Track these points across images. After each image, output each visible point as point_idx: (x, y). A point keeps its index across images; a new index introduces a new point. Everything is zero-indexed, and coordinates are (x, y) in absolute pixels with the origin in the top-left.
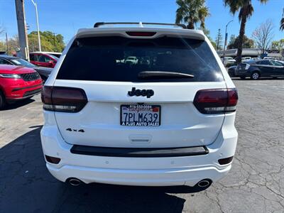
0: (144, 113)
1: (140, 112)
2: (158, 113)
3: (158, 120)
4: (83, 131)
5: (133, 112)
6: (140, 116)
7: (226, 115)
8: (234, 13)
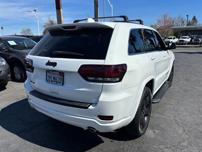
0: (56, 76)
1: (54, 76)
2: (62, 77)
3: (62, 82)
5: (51, 75)
6: (54, 78)
7: (104, 84)
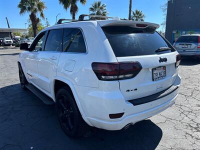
1: (160, 71)
2: (165, 71)
3: (165, 75)
4: (136, 89)
5: (157, 72)
6: (160, 74)
8: (66, 9)
